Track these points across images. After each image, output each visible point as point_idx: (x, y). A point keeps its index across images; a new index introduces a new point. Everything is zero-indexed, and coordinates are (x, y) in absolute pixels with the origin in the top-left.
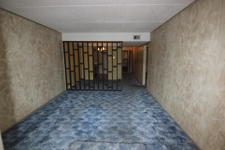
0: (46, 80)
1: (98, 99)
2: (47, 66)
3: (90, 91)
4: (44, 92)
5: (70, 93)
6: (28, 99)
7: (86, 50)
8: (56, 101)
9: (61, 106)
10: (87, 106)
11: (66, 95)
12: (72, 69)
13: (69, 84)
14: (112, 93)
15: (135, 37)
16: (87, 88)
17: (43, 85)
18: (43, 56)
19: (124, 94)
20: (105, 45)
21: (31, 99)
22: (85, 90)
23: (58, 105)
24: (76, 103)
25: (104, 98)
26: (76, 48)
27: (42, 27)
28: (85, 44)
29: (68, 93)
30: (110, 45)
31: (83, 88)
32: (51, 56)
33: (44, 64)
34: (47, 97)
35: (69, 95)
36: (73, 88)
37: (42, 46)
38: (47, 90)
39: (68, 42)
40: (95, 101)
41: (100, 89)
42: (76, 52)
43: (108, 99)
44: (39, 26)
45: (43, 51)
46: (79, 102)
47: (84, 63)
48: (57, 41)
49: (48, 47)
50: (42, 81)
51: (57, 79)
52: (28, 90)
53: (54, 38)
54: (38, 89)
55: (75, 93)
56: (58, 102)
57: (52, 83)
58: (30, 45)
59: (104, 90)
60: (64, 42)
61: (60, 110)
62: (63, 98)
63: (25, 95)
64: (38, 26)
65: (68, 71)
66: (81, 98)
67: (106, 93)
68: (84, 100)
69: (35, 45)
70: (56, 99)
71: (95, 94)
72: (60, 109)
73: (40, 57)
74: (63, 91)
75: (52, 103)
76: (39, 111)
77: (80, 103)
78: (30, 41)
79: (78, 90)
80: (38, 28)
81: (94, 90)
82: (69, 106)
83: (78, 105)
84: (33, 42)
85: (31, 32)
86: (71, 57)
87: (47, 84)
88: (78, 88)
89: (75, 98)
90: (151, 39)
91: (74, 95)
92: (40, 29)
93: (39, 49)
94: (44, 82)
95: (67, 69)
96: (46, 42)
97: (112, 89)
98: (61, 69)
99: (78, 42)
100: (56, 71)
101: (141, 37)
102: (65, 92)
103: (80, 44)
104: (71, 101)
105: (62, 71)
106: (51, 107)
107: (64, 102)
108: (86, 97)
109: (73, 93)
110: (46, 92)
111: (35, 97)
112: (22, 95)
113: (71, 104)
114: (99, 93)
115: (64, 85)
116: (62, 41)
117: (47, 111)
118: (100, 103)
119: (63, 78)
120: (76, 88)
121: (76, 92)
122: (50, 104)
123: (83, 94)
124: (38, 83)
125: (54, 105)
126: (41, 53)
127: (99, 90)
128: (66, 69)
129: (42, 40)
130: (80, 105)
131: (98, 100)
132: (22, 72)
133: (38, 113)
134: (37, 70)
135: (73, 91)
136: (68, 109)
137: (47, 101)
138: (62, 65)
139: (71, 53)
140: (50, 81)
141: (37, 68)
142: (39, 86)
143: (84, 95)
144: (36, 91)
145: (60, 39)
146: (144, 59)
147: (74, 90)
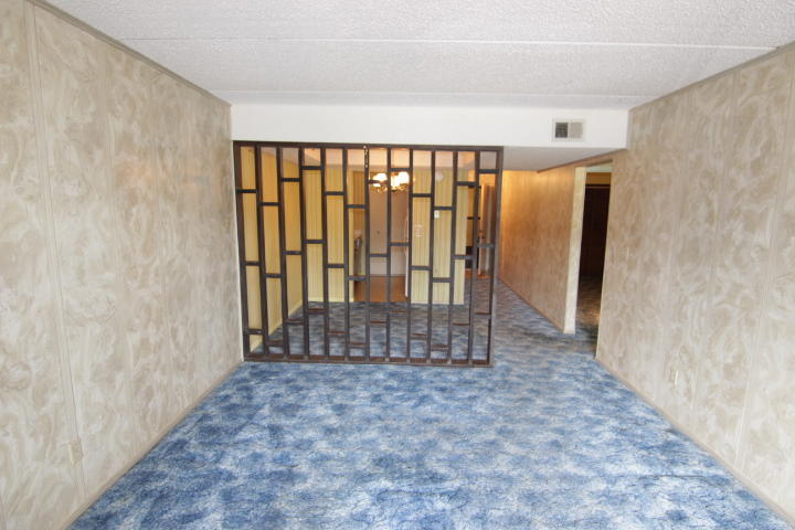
0: (151, 329)
1: (401, 417)
2: (157, 262)
3: (351, 367)
4: (144, 389)
5: (262, 376)
6: (54, 448)
7: (334, 184)
8: (202, 430)
9: (226, 465)
10: (360, 467)
11: (248, 389)
12: (273, 265)
13: (254, 332)
14: (454, 378)
15: (562, 130)
16: (336, 348)
17: (137, 358)
18: (140, 212)
19: (506, 385)
20: (400, 159)
21: (70, 448)
22: (326, 357)
23: (210, 455)
24: (298, 446)
25: (427, 410)
26: (290, 171)
27: (140, 63)
28: (334, 158)
29: (254, 375)
30: (422, 160)
31: (316, 350)
32: (180, 209)
33: (146, 251)
34: (160, 411)
35: (262, 392)
36: (274, 350)
37: (136, 158)
38: (157, 376)
39: (257, 146)
40: (387, 428)
41: (394, 354)
42: (291, 191)
43: (448, 419)
44: (124, 57)
45: (141, 184)
46: (310, 434)
47: (324, 242)
48: (209, 140)
49: (164, 167)
50: (133, 339)
51: (207, 317)
52: (54, 398)
53: (198, 125)
54: (110, 380)
55: (283, 377)
56: (210, 434)
57: (181, 337)
58: (73, 155)
59: (413, 360)
60: (238, 144)
61: (228, 497)
62: (234, 406)
63: (34, 435)
64: (119, 60)
65: (252, 272)
66: (321, 411)
67: (424, 375)
68: (334, 421)
69: (98, 155)
70: (200, 413)
71: (376, 383)
72: (222, 485)
73: (127, 216)
74: (231, 364)
75: (181, 444)
76: (117, 505)
77: (322, 446)
78: (71, 130)
79: (298, 358)
80: (119, 67)
81: (367, 359)
82: (269, 467)
83: (313, 461)
84: (90, 140)
85: (75, 84)
86: (271, 214)
87: (159, 346)
88: (295, 349)
89: (288, 410)
90: (631, 138)
91: (282, 390)
92: (127, 73)
93: (121, 177)
94: (144, 342)
95: (251, 264)
96: (157, 140)
97: (449, 354)
98: (223, 266)
99: (301, 146)
100: (203, 281)
101: (588, 131)
102: (240, 368)
103: (312, 156)
104: (275, 430)
105: (229, 275)
106: (175, 472)
107: (242, 435)
108: (337, 400)
109: (276, 373)
110: (154, 388)
111: (96, 428)
112: (17, 435)
113: (278, 454)
114: (392, 375)
115: (236, 339)
116: (228, 141)
117: (156, 502)
118: (415, 440)
119: (231, 307)
120: (286, 347)
121: (290, 370)
122: (172, 448)
123: (326, 382)
124: (111, 352)
125: (192, 459)
126: (133, 198)
127: (393, 360)
128: (244, 264)
129: (135, 129)
130: (325, 458)
131: (403, 424)
132: (13, 308)
133: (109, 516)
134: (105, 287)
135: (274, 367)
136: (263, 486)
137: (155, 435)
138: (230, 248)
139: (270, 194)
140: (174, 332)
141: (109, 276)
142: (116, 364)
143: (330, 391)
144: (98, 396)
145: (221, 131)
146: (573, 224)
147: (277, 358)
